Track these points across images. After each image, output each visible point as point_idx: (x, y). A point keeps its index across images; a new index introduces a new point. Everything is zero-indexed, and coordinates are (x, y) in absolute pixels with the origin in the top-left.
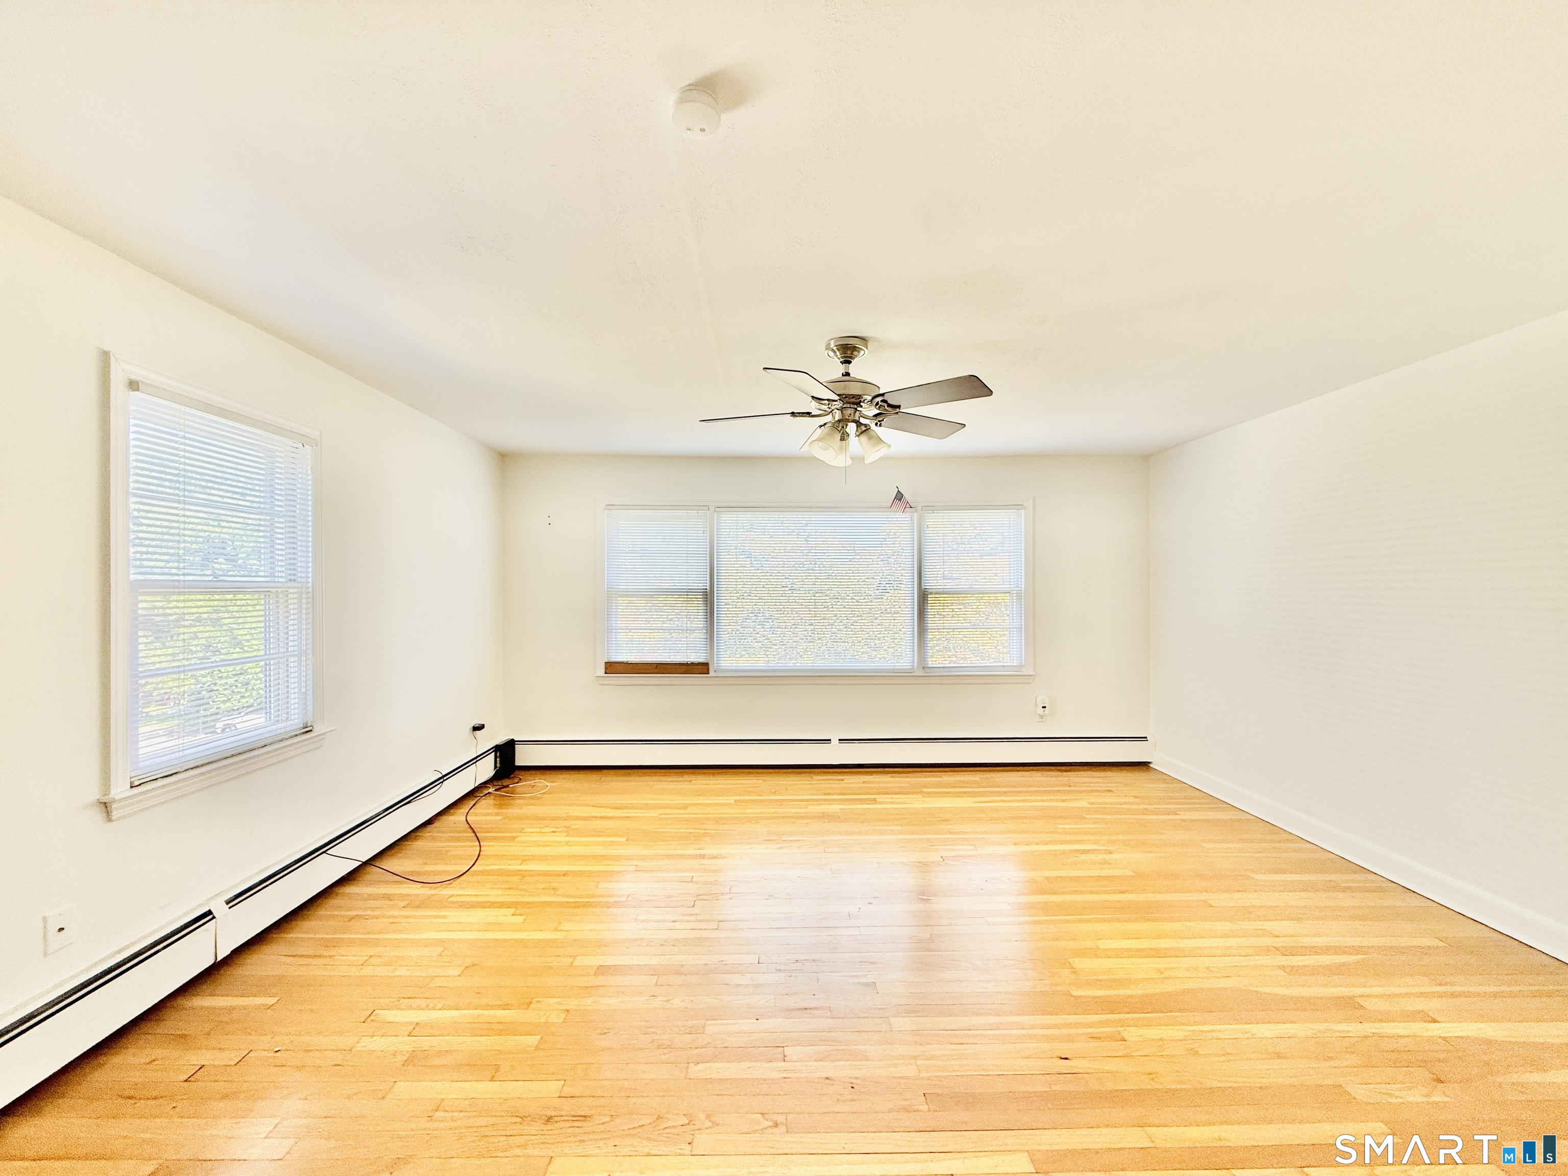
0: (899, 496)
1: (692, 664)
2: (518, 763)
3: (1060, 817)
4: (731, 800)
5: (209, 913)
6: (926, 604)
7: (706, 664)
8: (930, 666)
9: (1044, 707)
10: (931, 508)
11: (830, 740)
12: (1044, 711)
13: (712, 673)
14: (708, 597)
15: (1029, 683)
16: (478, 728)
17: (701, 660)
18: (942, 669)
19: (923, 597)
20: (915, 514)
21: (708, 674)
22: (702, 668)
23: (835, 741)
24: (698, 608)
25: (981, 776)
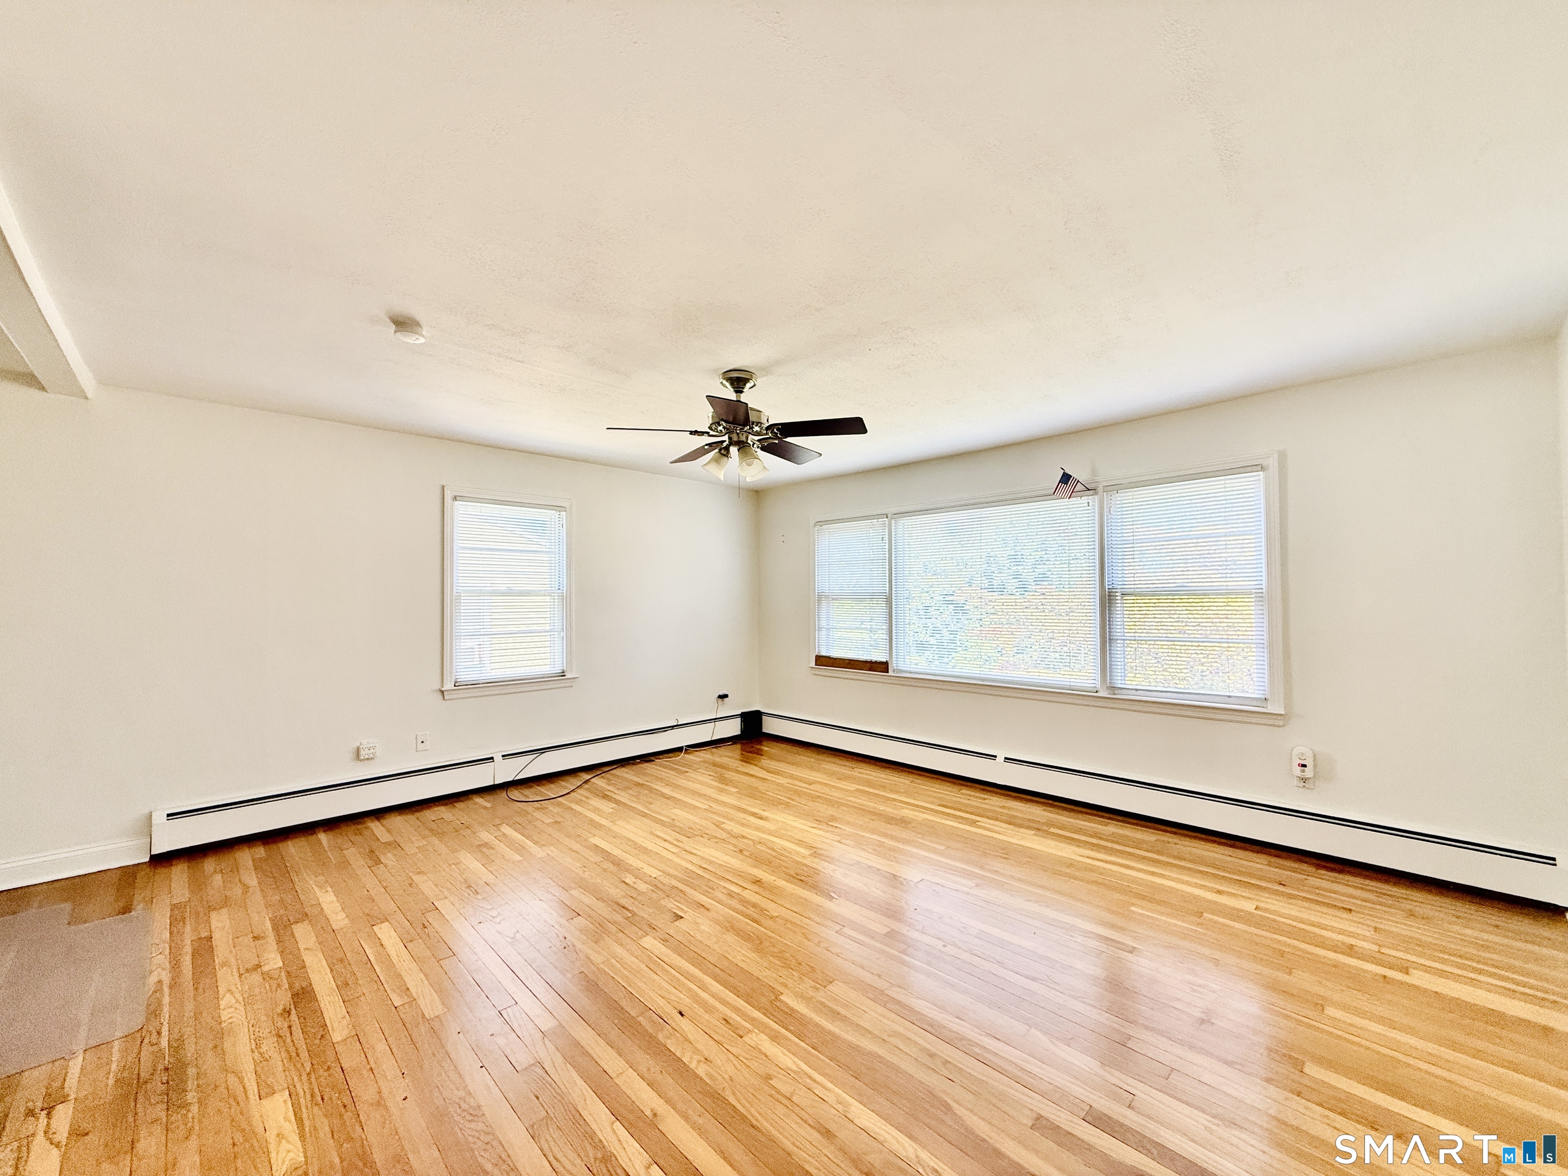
0: (1066, 478)
1: (876, 662)
2: (764, 731)
3: (1144, 898)
4: (853, 787)
5: (492, 758)
6: (1114, 605)
7: (886, 663)
8: (1119, 686)
9: (1304, 766)
10: (1115, 487)
11: (996, 757)
12: (1303, 771)
13: (891, 673)
14: (889, 600)
15: (1279, 726)
16: (723, 697)
17: (884, 660)
18: (1134, 691)
19: (1107, 600)
20: (1096, 496)
21: (888, 672)
22: (882, 667)
23: (1000, 759)
24: (880, 609)
25: (1159, 837)
